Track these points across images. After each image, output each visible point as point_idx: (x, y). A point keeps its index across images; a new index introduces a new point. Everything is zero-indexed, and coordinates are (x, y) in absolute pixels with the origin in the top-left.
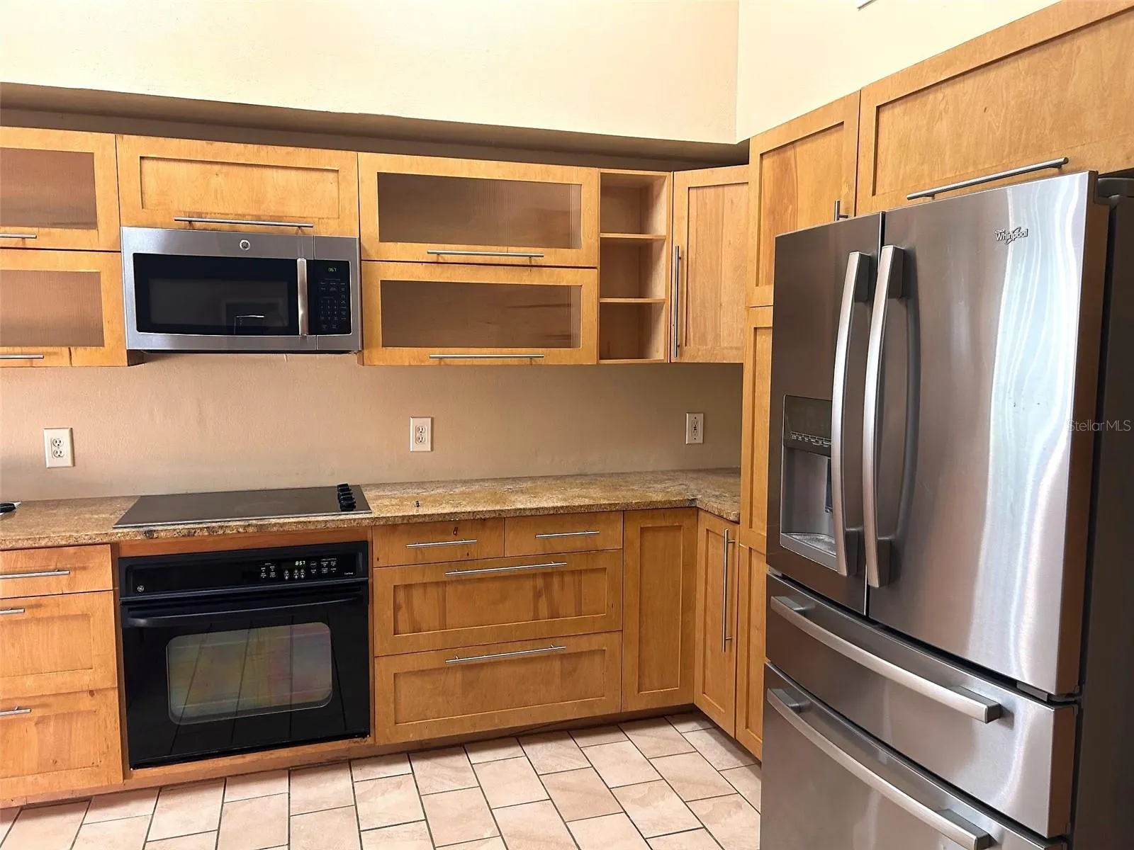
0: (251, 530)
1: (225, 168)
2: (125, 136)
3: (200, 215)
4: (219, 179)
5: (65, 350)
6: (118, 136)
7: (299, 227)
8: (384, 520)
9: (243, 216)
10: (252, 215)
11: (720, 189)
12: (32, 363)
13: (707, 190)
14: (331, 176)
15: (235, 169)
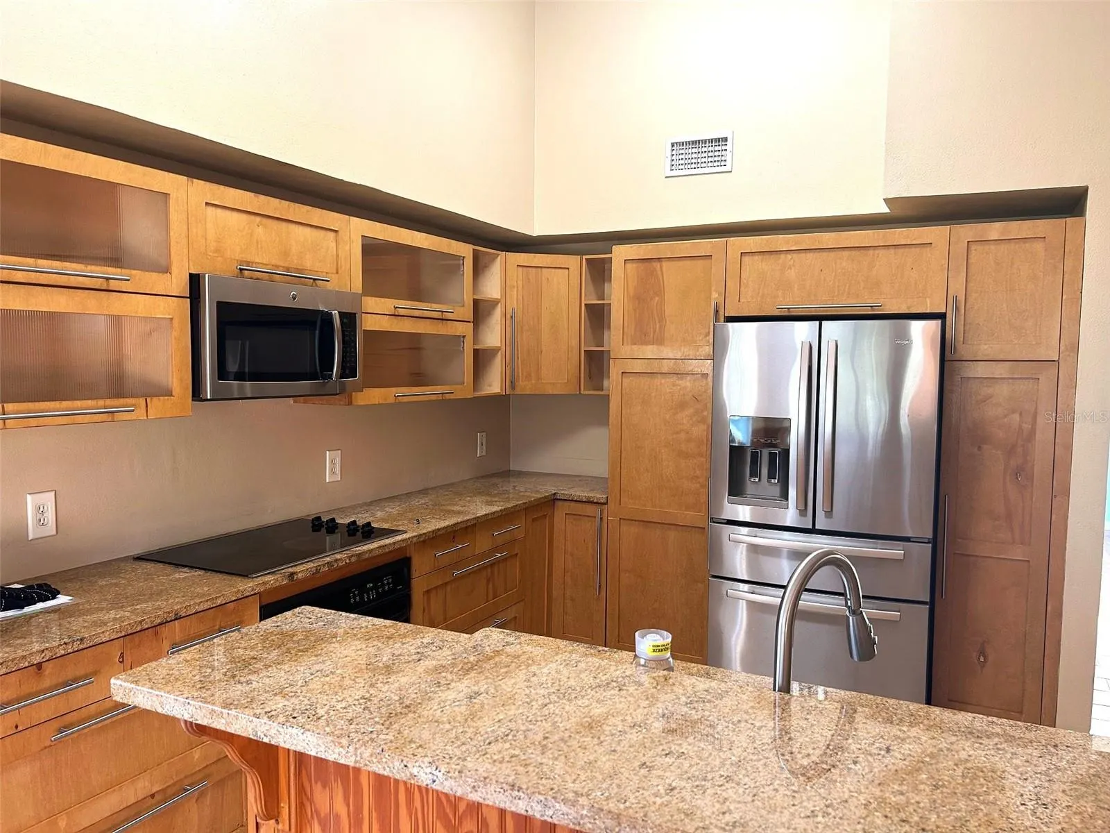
0: (353, 559)
1: (265, 220)
2: (195, 180)
3: (248, 263)
4: (262, 231)
5: (142, 401)
6: (190, 179)
7: (315, 280)
8: (424, 536)
9: (277, 267)
10: (283, 267)
11: (539, 269)
12: (113, 418)
13: (530, 269)
14: (332, 235)
15: (270, 221)
